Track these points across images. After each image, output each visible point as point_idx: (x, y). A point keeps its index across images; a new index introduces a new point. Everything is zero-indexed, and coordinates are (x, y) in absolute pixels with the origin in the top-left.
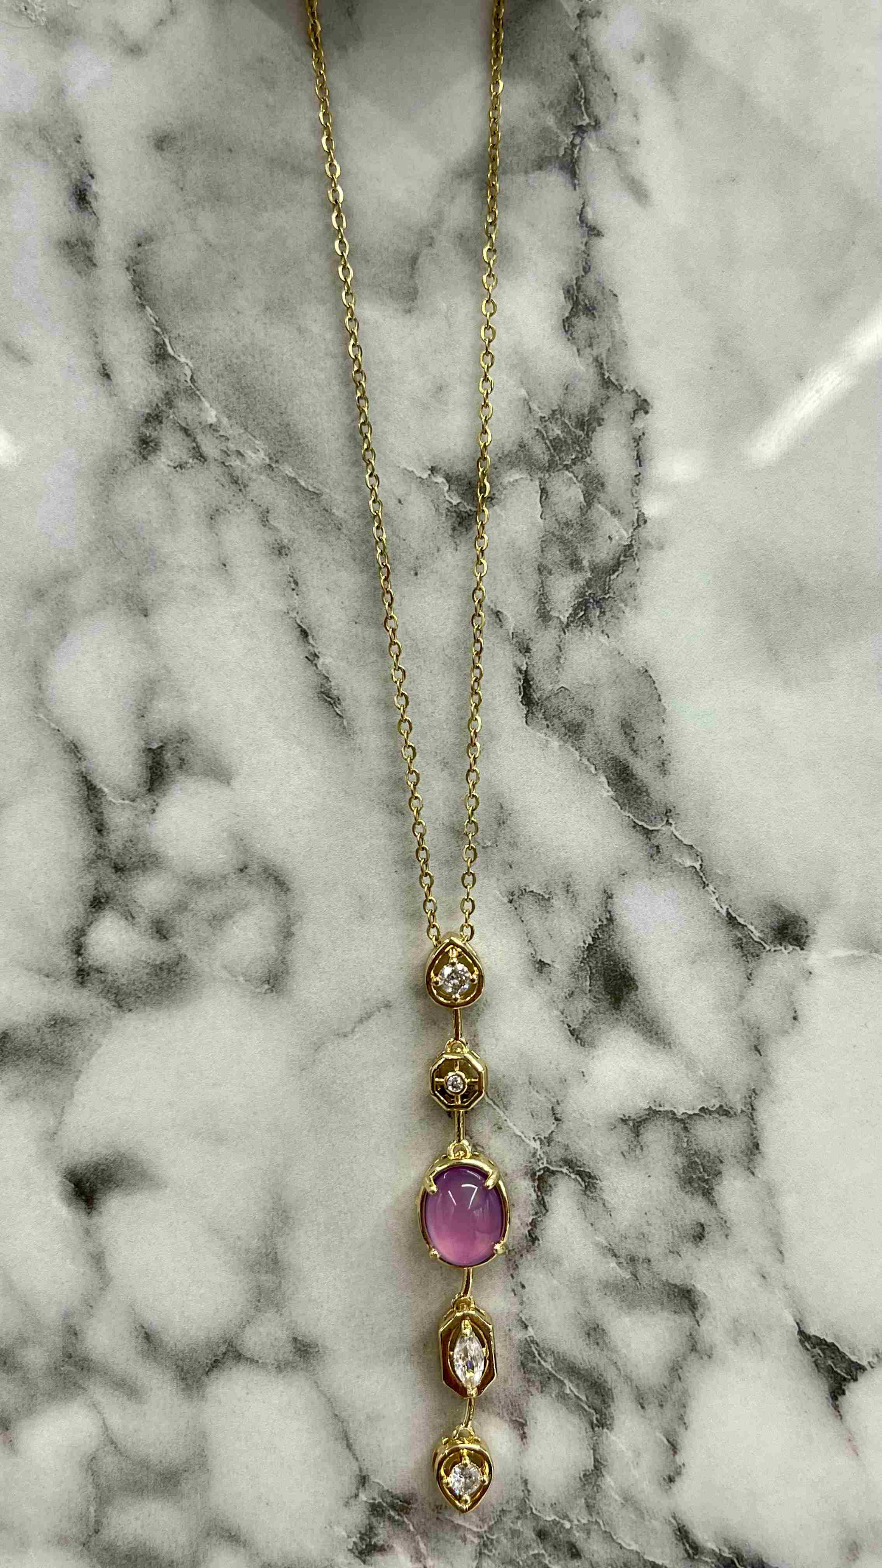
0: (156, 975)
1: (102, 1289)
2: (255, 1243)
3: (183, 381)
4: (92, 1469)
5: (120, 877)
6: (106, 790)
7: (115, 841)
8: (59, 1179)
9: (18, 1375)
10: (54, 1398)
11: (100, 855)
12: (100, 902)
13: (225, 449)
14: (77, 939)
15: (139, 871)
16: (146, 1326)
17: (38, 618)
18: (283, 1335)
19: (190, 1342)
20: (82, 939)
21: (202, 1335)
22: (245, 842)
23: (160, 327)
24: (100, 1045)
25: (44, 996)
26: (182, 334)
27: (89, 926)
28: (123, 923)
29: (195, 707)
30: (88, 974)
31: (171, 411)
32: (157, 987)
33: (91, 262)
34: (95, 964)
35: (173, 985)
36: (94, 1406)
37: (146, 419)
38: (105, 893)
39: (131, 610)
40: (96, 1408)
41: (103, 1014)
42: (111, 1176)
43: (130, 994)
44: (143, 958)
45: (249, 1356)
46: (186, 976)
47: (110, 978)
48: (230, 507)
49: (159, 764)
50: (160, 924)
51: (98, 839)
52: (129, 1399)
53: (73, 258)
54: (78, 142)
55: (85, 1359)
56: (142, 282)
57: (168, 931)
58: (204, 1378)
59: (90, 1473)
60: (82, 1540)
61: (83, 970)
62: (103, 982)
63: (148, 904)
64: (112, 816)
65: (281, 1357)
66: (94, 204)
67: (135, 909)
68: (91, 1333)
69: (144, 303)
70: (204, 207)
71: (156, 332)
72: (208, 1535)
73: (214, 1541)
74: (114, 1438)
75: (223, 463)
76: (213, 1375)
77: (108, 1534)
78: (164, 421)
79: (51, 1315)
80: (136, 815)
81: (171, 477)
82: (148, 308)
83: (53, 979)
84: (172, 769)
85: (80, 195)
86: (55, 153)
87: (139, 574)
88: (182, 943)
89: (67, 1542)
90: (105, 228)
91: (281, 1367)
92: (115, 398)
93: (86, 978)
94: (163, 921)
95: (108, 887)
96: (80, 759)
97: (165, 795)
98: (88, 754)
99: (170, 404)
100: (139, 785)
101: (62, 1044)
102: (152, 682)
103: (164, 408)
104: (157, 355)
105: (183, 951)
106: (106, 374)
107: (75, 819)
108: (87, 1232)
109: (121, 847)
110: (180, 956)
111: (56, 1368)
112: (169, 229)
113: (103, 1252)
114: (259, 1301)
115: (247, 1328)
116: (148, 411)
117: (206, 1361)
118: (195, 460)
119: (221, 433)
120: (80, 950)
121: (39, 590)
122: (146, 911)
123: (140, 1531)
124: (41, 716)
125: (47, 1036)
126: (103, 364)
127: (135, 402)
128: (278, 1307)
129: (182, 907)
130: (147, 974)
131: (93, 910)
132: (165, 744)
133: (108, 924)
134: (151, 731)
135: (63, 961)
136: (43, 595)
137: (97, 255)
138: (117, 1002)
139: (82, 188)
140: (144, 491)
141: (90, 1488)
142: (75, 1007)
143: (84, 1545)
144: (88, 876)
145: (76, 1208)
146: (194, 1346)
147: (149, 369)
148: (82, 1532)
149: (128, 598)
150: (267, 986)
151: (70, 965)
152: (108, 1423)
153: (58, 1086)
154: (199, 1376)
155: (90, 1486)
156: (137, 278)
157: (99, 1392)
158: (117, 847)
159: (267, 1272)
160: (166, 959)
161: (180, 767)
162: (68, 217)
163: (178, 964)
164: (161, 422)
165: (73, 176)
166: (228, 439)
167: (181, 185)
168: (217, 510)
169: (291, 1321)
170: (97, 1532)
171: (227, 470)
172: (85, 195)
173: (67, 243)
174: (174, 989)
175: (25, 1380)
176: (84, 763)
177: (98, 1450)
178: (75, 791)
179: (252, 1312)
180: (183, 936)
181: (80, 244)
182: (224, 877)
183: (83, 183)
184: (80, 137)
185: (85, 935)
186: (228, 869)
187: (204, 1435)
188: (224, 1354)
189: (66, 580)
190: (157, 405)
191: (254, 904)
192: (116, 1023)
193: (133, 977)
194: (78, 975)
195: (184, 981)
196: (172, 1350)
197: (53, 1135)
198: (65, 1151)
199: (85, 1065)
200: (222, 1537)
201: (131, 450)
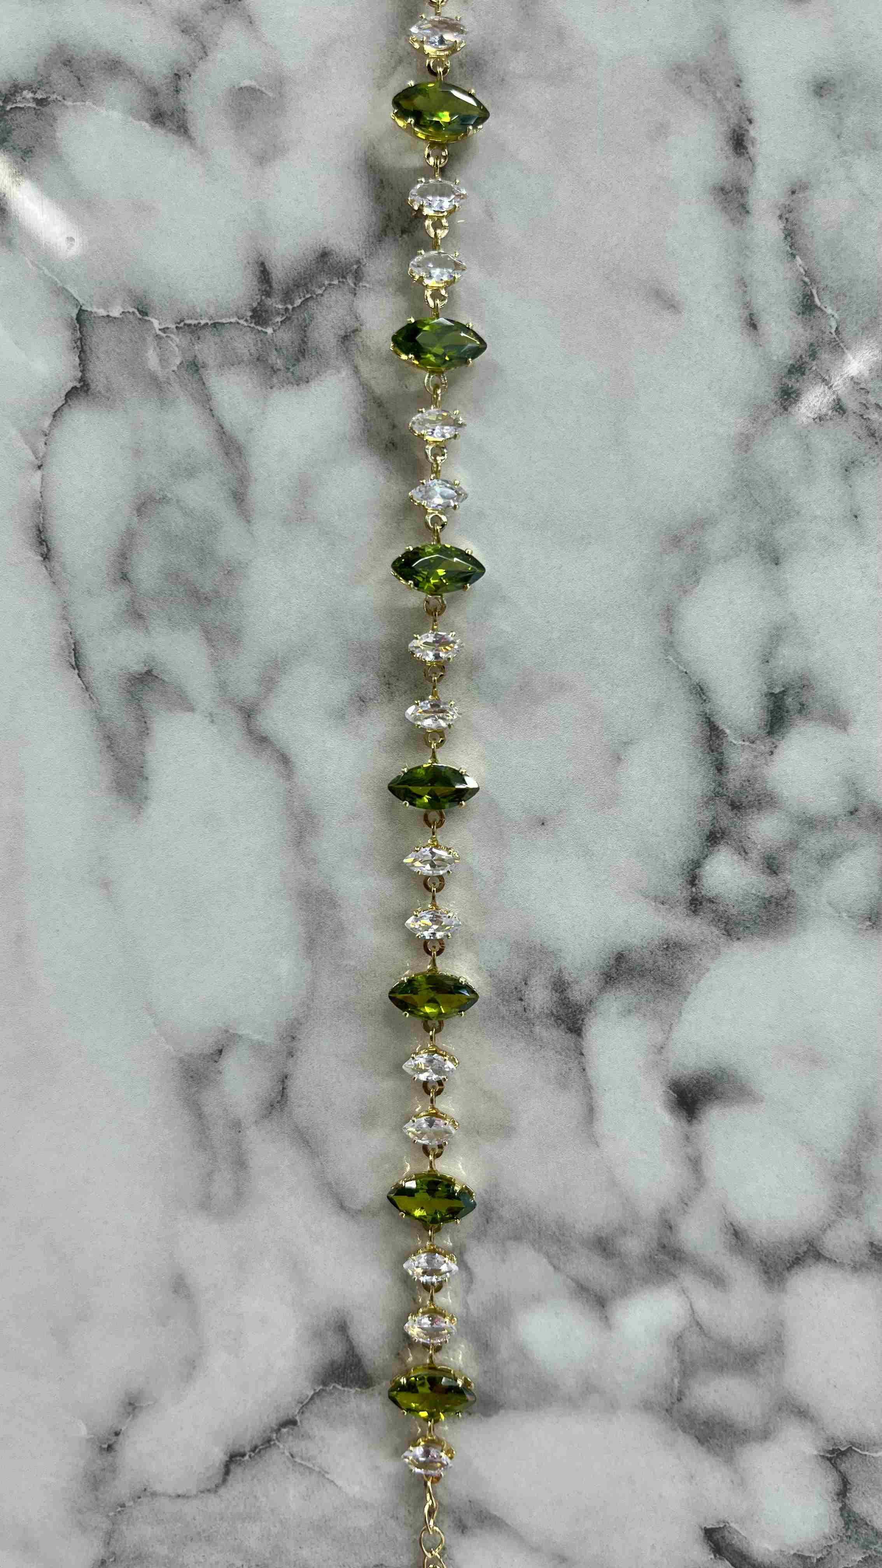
0: (765, 908)
1: (697, 1189)
2: (840, 1156)
3: (828, 332)
4: (678, 1346)
5: (736, 814)
6: (728, 731)
7: (733, 779)
8: (664, 1089)
9: (617, 1260)
10: (647, 1283)
11: (718, 793)
12: (716, 837)
13: (864, 402)
14: (691, 870)
15: (754, 809)
16: (735, 1224)
17: (674, 563)
18: (861, 1239)
19: (774, 1240)
20: (697, 871)
21: (786, 1235)
22: (857, 787)
23: (808, 277)
24: (708, 970)
25: (659, 921)
26: (830, 285)
27: (704, 859)
28: (735, 857)
29: (818, 655)
30: (701, 903)
31: (814, 363)
32: (764, 918)
33: (744, 209)
34: (708, 894)
35: (779, 917)
36: (684, 1291)
37: (789, 371)
38: (720, 828)
39: (763, 559)
40: (685, 1294)
41: (712, 941)
42: (711, 1089)
43: (739, 924)
44: (753, 891)
45: (828, 1256)
46: (792, 910)
47: (722, 909)
48: (865, 459)
49: (780, 708)
50: (771, 860)
51: (717, 778)
52: (715, 1287)
53: (726, 205)
54: (738, 86)
55: (679, 1250)
56: (793, 231)
57: (778, 867)
58: (786, 1273)
59: (676, 1348)
60: (666, 1406)
61: (697, 900)
62: (713, 911)
63: (761, 841)
64: (733, 755)
65: (857, 1259)
66: (751, 150)
67: (748, 845)
68: (683, 1227)
69: (795, 252)
70: (859, 156)
71: (805, 282)
72: (780, 1409)
73: (784, 1414)
74: (699, 1320)
75: (861, 416)
76: (793, 1272)
77: (689, 1403)
78: (807, 372)
79: (649, 1209)
80: (756, 757)
81: (809, 428)
82: (798, 258)
83: (667, 906)
84: (792, 713)
85: (738, 139)
86: (715, 98)
87: (773, 523)
88: (791, 879)
89: (652, 1408)
90: (760, 173)
91: (857, 1267)
92: (761, 348)
93: (698, 907)
94: (774, 858)
95: (724, 823)
96: (705, 701)
97: (783, 738)
98: (714, 695)
99: (813, 355)
100: (759, 728)
101: (673, 967)
102: (778, 629)
103: (807, 359)
104: (803, 306)
105: (791, 887)
106: (752, 324)
107: (696, 757)
108: (687, 1138)
109: (738, 785)
110: (789, 891)
111: (650, 1257)
112: (823, 177)
113: (700, 1157)
114: (840, 1207)
115: (828, 1231)
116: (791, 362)
117: (787, 1258)
118: (835, 412)
119: (862, 386)
120: (694, 881)
121: (676, 536)
122: (759, 847)
123: (719, 1403)
124: (671, 659)
125: (660, 959)
126: (751, 315)
127: (781, 352)
128: (858, 1214)
129: (793, 845)
130: (757, 906)
131: (709, 844)
132: (787, 689)
133: (722, 858)
134: (775, 676)
135: (678, 889)
136: (680, 540)
137: (751, 202)
138: (727, 931)
139: (740, 132)
140: (783, 441)
141: (675, 1363)
142: (687, 933)
143: (667, 1410)
144: (705, 812)
145: (677, 1116)
146: (778, 1244)
147: (796, 320)
148: (666, 1401)
149: (761, 547)
150: (868, 923)
151: (683, 895)
152: (695, 1307)
153: (667, 1005)
154: (780, 1270)
155: (675, 1361)
156: (789, 226)
157: (688, 1279)
158: (735, 787)
159: (849, 1182)
160: (774, 893)
161: (800, 712)
162: (725, 163)
163: (786, 898)
164: (803, 374)
165: (732, 121)
166: (868, 392)
167: (838, 131)
168: (853, 462)
169: (869, 1228)
170: (679, 1400)
171: (865, 423)
172: (743, 140)
173: (722, 189)
174: (781, 921)
175: (623, 1266)
176: (709, 705)
177: (684, 1330)
178: (697, 730)
179: (834, 1217)
180: (791, 872)
181: (734, 191)
182: (835, 818)
183: (741, 128)
184: (740, 81)
185: (699, 867)
186: (840, 811)
187: (782, 1324)
188: (805, 1253)
189: (703, 527)
190: (801, 356)
191: (862, 845)
192: (724, 950)
193: (743, 908)
194: (691, 904)
195: (790, 914)
196: (758, 1247)
197: (661, 1049)
198: (671, 1064)
199: (693, 987)
200: (792, 1411)
201: (773, 401)
